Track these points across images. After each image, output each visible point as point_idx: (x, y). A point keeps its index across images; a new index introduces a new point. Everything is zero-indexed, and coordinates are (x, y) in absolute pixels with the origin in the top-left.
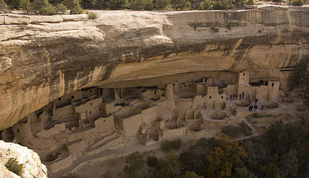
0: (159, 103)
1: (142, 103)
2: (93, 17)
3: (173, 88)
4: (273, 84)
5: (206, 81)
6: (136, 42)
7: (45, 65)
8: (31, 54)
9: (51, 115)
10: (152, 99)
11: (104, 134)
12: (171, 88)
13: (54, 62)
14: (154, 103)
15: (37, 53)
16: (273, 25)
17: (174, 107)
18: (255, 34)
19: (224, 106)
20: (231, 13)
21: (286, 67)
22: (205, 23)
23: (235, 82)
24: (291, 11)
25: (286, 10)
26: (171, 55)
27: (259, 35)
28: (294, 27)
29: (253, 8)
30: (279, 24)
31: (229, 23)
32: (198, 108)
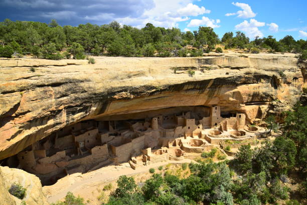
0: (146, 133)
1: (132, 134)
2: (92, 62)
3: (158, 121)
4: (240, 116)
5: (185, 114)
6: (128, 83)
7: (50, 101)
8: (39, 92)
9: (54, 143)
10: (140, 130)
11: (99, 160)
12: (156, 121)
13: (58, 98)
14: (142, 133)
15: (44, 91)
16: (238, 68)
17: (159, 137)
18: (224, 76)
19: (200, 135)
20: (204, 59)
21: (250, 102)
22: (183, 67)
23: (209, 115)
24: (251, 58)
25: (247, 57)
26: (155, 94)
27: (227, 76)
28: (253, 70)
29: (221, 55)
30: (242, 68)
31: (203, 67)
32: (179, 137)
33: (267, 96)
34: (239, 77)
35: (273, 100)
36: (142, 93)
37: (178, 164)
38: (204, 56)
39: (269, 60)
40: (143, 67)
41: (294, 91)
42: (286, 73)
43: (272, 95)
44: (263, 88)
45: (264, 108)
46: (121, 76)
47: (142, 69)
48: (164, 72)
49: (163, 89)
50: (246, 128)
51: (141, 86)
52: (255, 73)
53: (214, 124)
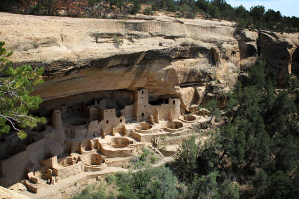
0: (46, 134)
3: (62, 114)
4: (174, 102)
5: (98, 103)
12: (59, 115)
16: (172, 38)
17: (65, 139)
18: (157, 47)
19: (123, 132)
20: (132, 23)
21: (185, 83)
22: (106, 34)
23: (133, 102)
24: (187, 24)
25: (182, 23)
26: (72, 73)
27: (160, 48)
28: (190, 41)
29: (153, 19)
30: (177, 37)
31: (131, 34)
32: (95, 136)
33: (205, 74)
34: (174, 49)
35: (211, 79)
36: (55, 71)
37: (99, 175)
38: (130, 18)
39: (206, 28)
40: (53, 31)
41: (233, 68)
42: (225, 45)
43: (210, 73)
44: (200, 64)
45: (202, 90)
49: (83, 65)
50: (181, 117)
51: (54, 61)
52: (192, 45)
53: (141, 114)
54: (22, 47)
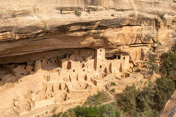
4: (124, 58)
6: (13, 22)
10: (22, 74)
12: (40, 64)
14: (25, 77)
18: (109, 17)
20: (90, 0)
22: (69, 8)
23: (94, 57)
24: (134, 0)
27: (112, 18)
28: (137, 13)
30: (127, 10)
31: (89, 8)
32: (64, 80)
33: (148, 37)
34: (123, 19)
35: (154, 42)
39: (151, 3)
40: (28, 6)
41: (173, 34)
42: (166, 16)
43: (153, 37)
44: (145, 30)
45: (146, 50)
46: (5, 15)
47: (27, 8)
48: (50, 12)
49: (49, 29)
51: (26, 26)
52: (139, 15)
53: (100, 66)
54: (4, 17)
